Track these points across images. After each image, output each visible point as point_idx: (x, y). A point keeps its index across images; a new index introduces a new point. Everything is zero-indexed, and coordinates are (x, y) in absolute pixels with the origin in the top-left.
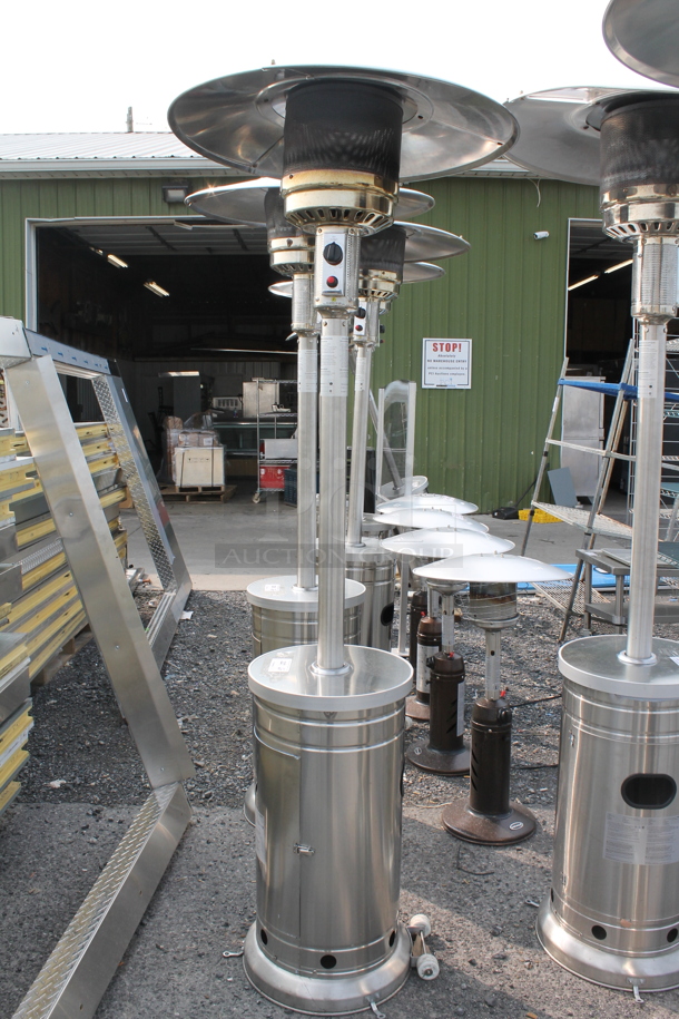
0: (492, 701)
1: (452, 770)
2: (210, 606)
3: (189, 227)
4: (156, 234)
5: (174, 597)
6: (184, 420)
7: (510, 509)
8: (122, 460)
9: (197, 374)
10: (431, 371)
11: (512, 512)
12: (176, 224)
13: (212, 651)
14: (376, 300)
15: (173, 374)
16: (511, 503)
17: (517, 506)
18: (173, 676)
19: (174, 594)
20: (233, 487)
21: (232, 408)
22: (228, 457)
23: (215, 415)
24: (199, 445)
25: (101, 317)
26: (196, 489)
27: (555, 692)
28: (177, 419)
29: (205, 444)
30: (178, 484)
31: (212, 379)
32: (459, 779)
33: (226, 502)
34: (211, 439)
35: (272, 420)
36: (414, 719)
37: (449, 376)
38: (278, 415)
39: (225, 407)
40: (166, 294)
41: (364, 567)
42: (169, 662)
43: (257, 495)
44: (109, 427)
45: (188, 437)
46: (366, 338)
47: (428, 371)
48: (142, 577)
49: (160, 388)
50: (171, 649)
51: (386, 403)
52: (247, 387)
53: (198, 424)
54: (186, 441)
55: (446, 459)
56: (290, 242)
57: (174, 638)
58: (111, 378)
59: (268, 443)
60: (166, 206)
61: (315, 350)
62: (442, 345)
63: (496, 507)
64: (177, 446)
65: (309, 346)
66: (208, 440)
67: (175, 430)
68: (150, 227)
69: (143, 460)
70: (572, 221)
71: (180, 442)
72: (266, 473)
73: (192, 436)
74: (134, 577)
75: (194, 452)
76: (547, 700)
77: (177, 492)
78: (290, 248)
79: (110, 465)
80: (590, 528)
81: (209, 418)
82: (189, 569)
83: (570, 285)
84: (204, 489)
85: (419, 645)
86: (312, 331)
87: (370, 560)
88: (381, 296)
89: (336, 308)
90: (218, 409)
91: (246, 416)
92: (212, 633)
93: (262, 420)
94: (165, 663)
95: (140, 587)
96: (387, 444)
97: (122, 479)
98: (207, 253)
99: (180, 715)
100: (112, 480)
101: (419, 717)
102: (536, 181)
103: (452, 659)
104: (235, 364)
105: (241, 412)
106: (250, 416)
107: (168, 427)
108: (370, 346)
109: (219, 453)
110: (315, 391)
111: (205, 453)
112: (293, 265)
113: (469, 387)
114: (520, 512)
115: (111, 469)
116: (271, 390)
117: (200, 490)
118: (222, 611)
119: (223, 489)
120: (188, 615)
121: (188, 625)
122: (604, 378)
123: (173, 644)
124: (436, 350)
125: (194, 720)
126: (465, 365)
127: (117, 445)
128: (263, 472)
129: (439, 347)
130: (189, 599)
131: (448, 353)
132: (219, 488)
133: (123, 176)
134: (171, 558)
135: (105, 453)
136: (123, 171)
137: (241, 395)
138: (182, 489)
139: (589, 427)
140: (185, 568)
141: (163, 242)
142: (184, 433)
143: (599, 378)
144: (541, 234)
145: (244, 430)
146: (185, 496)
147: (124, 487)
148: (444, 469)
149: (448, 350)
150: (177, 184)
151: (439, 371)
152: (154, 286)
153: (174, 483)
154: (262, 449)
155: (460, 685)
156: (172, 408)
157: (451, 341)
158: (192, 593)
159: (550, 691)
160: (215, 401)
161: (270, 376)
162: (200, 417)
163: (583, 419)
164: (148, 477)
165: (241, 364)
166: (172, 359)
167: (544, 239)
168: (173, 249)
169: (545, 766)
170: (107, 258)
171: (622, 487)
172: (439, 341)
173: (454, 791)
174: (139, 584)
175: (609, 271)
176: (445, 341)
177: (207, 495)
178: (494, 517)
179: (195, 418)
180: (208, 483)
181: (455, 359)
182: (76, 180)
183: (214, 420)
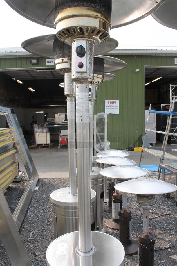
0: (147, 235)
1: (129, 253)
2: (44, 184)
3: (38, 71)
4: (29, 74)
5: (32, 183)
6: (38, 125)
7: (131, 148)
8: (15, 140)
9: (43, 112)
10: (108, 109)
11: (132, 149)
12: (34, 70)
13: (44, 202)
14: (95, 85)
15: (37, 112)
16: (131, 146)
17: (133, 147)
18: (30, 213)
19: (32, 182)
20: (53, 144)
21: (52, 121)
22: (51, 135)
23: (47, 123)
24: (43, 132)
25: (16, 97)
26: (42, 145)
27: (157, 214)
28: (36, 125)
29: (44, 132)
30: (37, 143)
31: (47, 113)
32: (131, 257)
33: (51, 148)
34: (46, 130)
35: (63, 124)
36: (113, 229)
37: (113, 111)
38: (65, 123)
39: (51, 121)
40: (34, 91)
41: (94, 179)
42: (29, 207)
43: (59, 146)
44: (11, 130)
45: (40, 130)
46: (92, 98)
47: (107, 109)
48: (24, 174)
49: (33, 116)
50: (30, 202)
51: (97, 119)
52: (56, 115)
53: (42, 126)
54: (39, 131)
55: (113, 134)
56: (63, 60)
57: (32, 197)
58: (12, 114)
59: (62, 131)
60: (31, 65)
61: (74, 102)
62: (110, 102)
63: (127, 147)
64: (36, 133)
65: (71, 101)
66: (45, 131)
67: (36, 128)
68: (27, 71)
69: (22, 139)
70: (145, 67)
71: (37, 132)
72: (62, 140)
73: (41, 130)
74: (22, 174)
75: (41, 134)
76: (156, 218)
77: (37, 146)
78: (63, 62)
79: (11, 141)
80: (163, 157)
81: (46, 124)
82: (38, 171)
83: (146, 84)
84: (44, 145)
85: (113, 203)
86: (72, 95)
87: (96, 177)
88: (97, 83)
89: (83, 79)
90: (49, 122)
91: (56, 123)
92: (45, 195)
93: (60, 124)
94: (28, 208)
95: (23, 178)
96: (97, 132)
97: (16, 146)
98: (44, 79)
99: (31, 231)
100: (12, 146)
101: (114, 228)
102: (135, 56)
103: (127, 213)
104: (53, 109)
105: (55, 122)
106: (57, 123)
107: (34, 127)
108: (93, 101)
109: (48, 135)
110: (74, 118)
111: (44, 134)
112: (64, 69)
113: (118, 114)
114: (134, 149)
115: (12, 143)
116: (63, 116)
117: (43, 145)
118: (48, 186)
119: (50, 144)
120: (37, 188)
121: (37, 192)
122: (156, 110)
123: (31, 200)
124: (109, 103)
125: (36, 233)
126: (117, 107)
127: (13, 135)
128: (61, 139)
129: (110, 103)
130: (38, 182)
131: (112, 104)
132: (49, 144)
133: (19, 57)
134: (31, 169)
135: (10, 138)
136: (19, 55)
137: (55, 118)
138: (38, 145)
139: (152, 124)
140: (37, 171)
141: (32, 76)
142: (39, 129)
143: (154, 110)
144: (137, 70)
145: (56, 127)
146: (39, 147)
147: (16, 148)
148: (112, 137)
149: (112, 103)
150: (35, 59)
151: (110, 109)
152: (31, 89)
153: (36, 143)
154: (60, 133)
155: (130, 222)
156: (36, 122)
157: (113, 101)
158: (39, 180)
159: (156, 214)
160: (48, 119)
161: (62, 112)
162: (43, 124)
163: (150, 122)
164: (24, 144)
165: (55, 109)
166: (36, 108)
167: (138, 72)
168: (34, 78)
169: (162, 249)
170: (16, 81)
171: (161, 140)
172: (109, 101)
173: (131, 263)
174: (23, 177)
175: (153, 81)
176: (111, 101)
177: (45, 146)
178: (127, 150)
179: (42, 124)
180: (45, 143)
181: (114, 106)
182: (6, 58)
183: (47, 125)
